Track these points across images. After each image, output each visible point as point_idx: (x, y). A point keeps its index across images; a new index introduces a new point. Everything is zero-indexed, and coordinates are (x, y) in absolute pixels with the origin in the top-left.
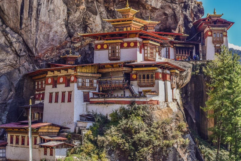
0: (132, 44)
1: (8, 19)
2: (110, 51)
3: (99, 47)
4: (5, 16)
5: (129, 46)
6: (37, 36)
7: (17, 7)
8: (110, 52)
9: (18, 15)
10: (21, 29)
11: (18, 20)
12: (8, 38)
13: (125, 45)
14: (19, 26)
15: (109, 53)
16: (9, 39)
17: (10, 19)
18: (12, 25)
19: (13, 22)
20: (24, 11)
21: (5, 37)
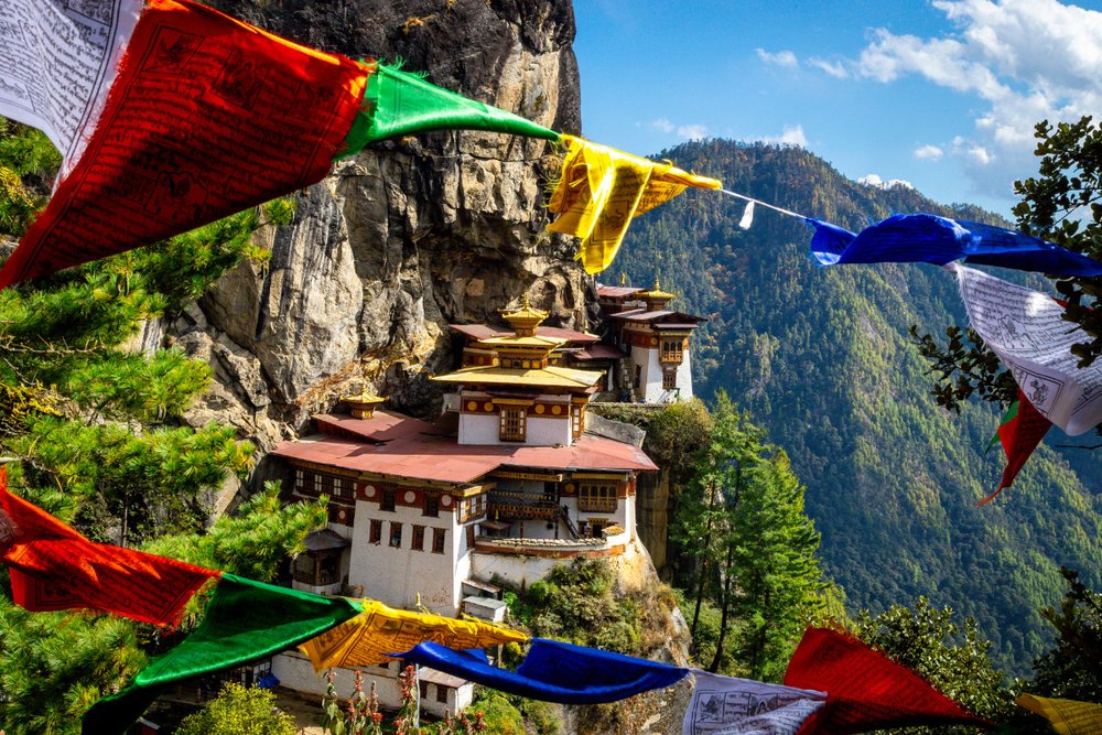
0: (556, 410)
1: (224, 315)
2: (503, 421)
3: (472, 406)
4: (217, 307)
5: (548, 413)
6: (297, 358)
7: (252, 288)
8: (503, 423)
9: (253, 307)
10: (259, 341)
11: (253, 319)
12: (226, 364)
13: (540, 409)
14: (253, 332)
15: (501, 426)
16: (229, 367)
17: (229, 316)
18: (234, 328)
19: (239, 323)
20: (271, 298)
21: (220, 362)
